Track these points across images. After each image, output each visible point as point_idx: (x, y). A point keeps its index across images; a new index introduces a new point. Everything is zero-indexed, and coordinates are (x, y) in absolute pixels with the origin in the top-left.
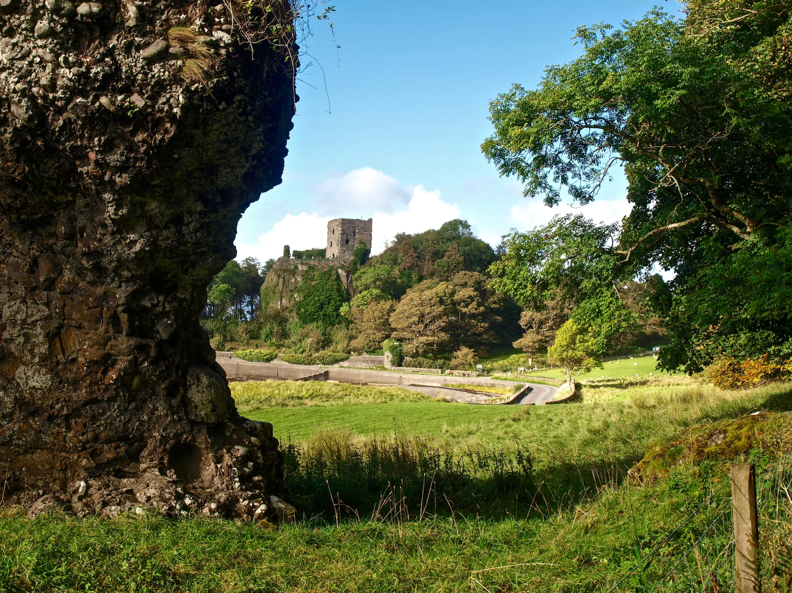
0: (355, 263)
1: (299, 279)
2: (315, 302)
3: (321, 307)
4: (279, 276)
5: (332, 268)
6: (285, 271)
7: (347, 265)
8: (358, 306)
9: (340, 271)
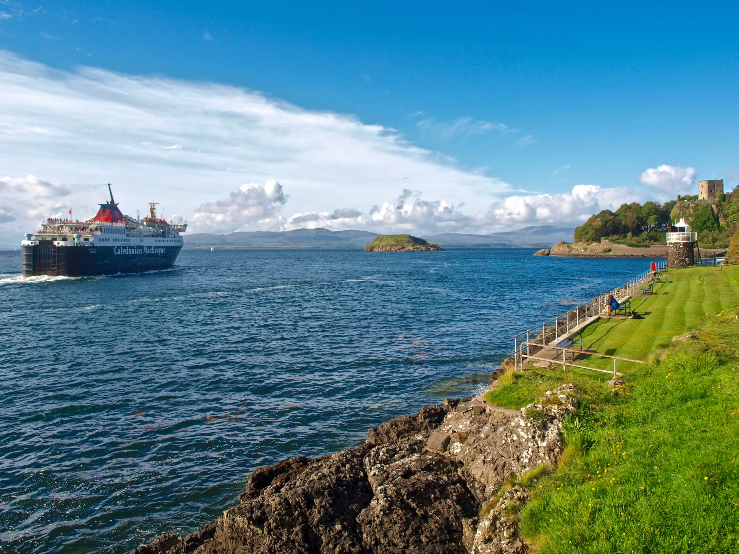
0: (720, 201)
1: (691, 210)
2: (701, 221)
3: (704, 223)
4: (680, 210)
5: (709, 204)
6: (683, 207)
7: (716, 202)
8: (731, 222)
9: (713, 206)
